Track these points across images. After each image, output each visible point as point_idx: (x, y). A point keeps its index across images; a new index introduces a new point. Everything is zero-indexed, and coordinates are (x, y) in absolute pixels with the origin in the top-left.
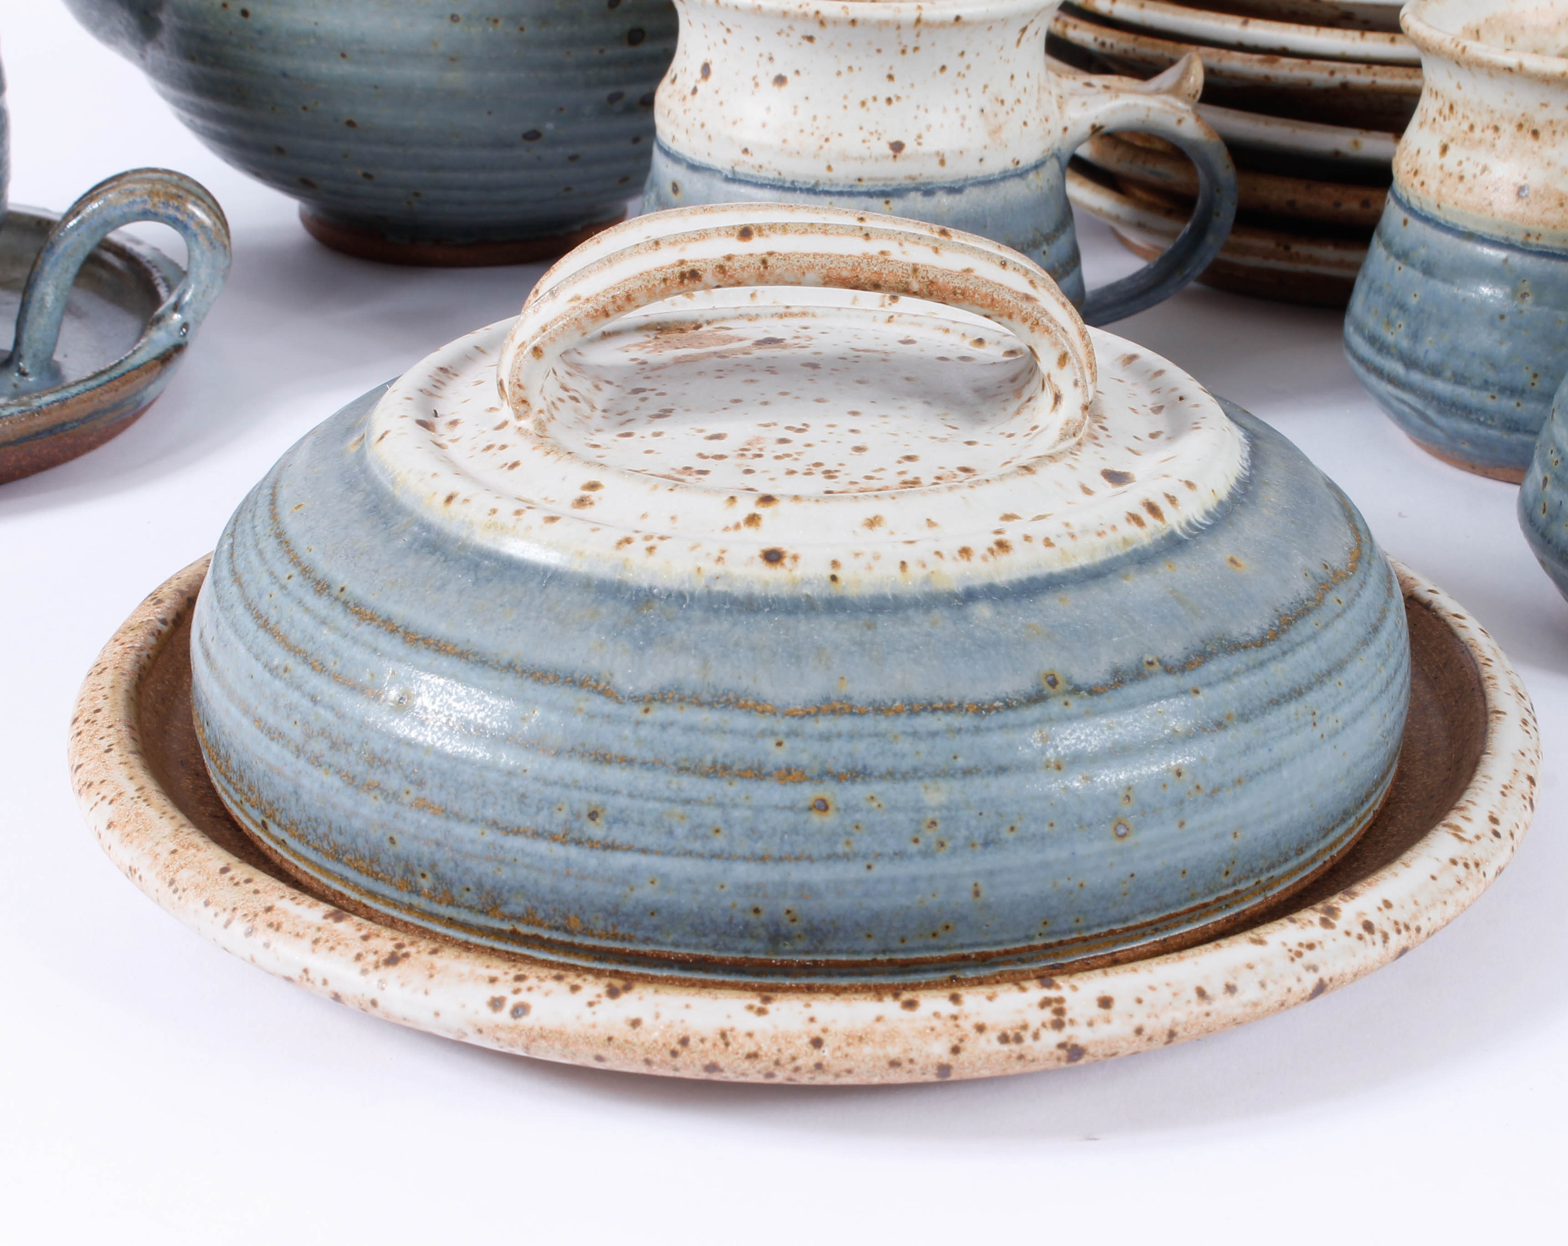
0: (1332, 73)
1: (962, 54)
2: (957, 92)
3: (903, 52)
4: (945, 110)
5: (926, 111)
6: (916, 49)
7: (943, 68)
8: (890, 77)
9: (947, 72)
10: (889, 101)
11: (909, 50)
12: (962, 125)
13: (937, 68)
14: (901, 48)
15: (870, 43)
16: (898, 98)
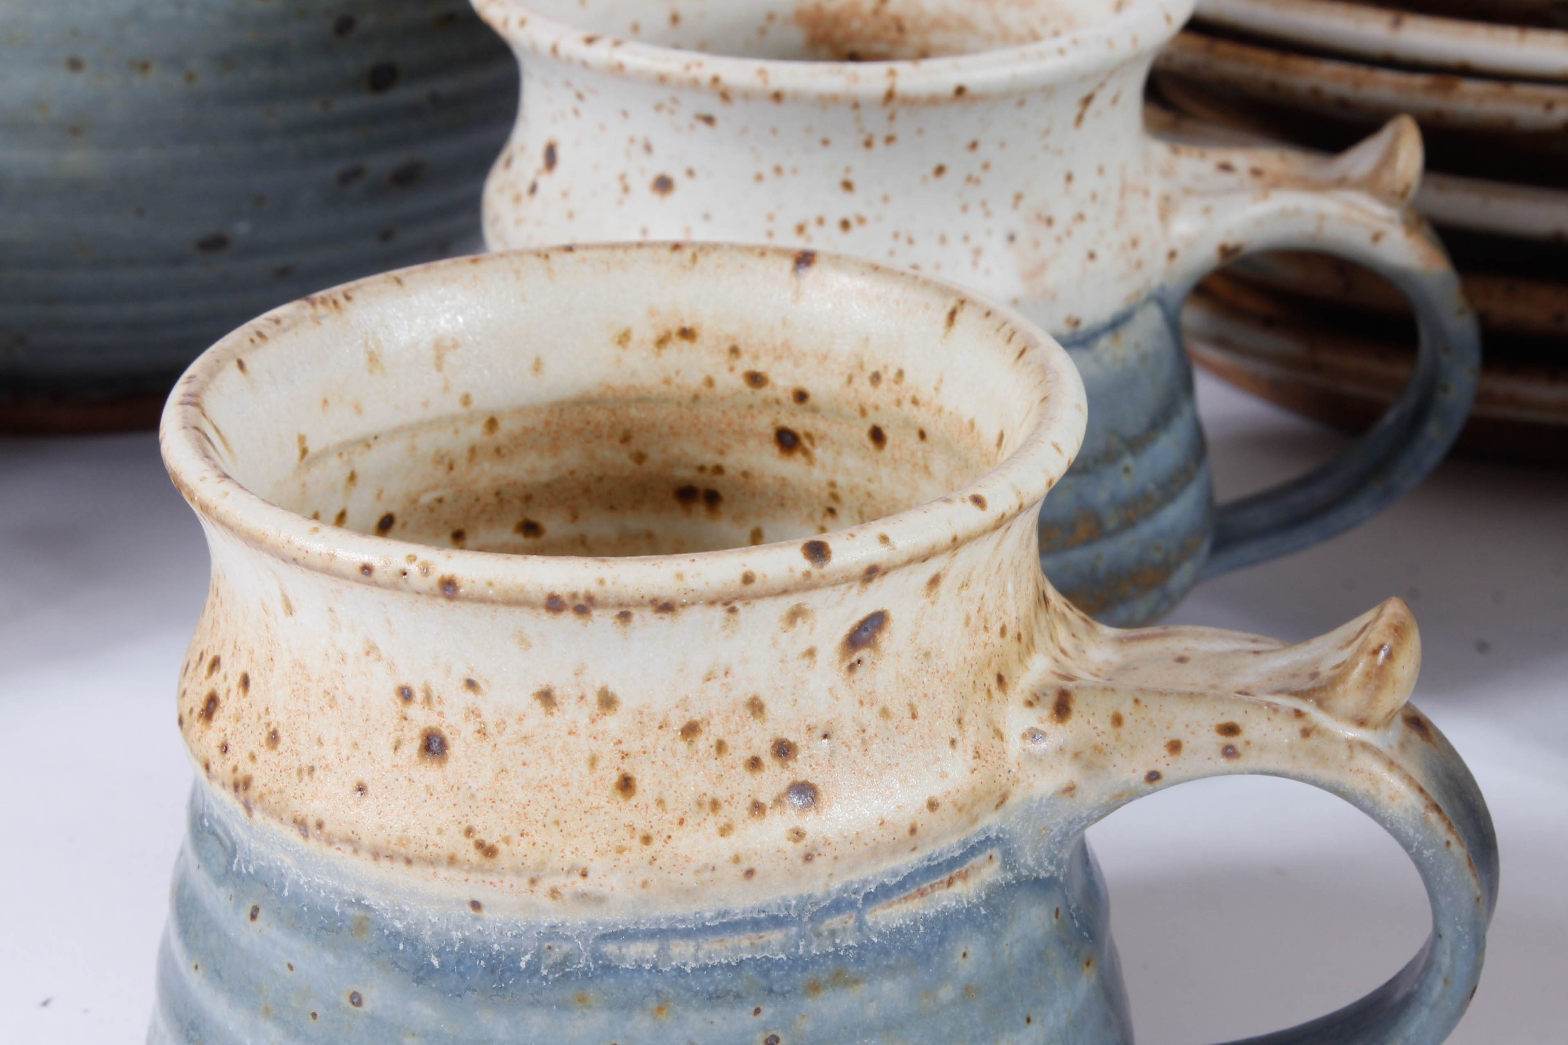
0: (1549, 106)
1: (974, 146)
2: (965, 208)
3: (868, 144)
4: (943, 240)
5: (910, 241)
6: (890, 140)
7: (940, 170)
8: (847, 186)
9: (946, 178)
10: (845, 225)
11: (879, 143)
12: (975, 264)
13: (929, 169)
14: (862, 138)
15: (809, 130)
16: (861, 220)
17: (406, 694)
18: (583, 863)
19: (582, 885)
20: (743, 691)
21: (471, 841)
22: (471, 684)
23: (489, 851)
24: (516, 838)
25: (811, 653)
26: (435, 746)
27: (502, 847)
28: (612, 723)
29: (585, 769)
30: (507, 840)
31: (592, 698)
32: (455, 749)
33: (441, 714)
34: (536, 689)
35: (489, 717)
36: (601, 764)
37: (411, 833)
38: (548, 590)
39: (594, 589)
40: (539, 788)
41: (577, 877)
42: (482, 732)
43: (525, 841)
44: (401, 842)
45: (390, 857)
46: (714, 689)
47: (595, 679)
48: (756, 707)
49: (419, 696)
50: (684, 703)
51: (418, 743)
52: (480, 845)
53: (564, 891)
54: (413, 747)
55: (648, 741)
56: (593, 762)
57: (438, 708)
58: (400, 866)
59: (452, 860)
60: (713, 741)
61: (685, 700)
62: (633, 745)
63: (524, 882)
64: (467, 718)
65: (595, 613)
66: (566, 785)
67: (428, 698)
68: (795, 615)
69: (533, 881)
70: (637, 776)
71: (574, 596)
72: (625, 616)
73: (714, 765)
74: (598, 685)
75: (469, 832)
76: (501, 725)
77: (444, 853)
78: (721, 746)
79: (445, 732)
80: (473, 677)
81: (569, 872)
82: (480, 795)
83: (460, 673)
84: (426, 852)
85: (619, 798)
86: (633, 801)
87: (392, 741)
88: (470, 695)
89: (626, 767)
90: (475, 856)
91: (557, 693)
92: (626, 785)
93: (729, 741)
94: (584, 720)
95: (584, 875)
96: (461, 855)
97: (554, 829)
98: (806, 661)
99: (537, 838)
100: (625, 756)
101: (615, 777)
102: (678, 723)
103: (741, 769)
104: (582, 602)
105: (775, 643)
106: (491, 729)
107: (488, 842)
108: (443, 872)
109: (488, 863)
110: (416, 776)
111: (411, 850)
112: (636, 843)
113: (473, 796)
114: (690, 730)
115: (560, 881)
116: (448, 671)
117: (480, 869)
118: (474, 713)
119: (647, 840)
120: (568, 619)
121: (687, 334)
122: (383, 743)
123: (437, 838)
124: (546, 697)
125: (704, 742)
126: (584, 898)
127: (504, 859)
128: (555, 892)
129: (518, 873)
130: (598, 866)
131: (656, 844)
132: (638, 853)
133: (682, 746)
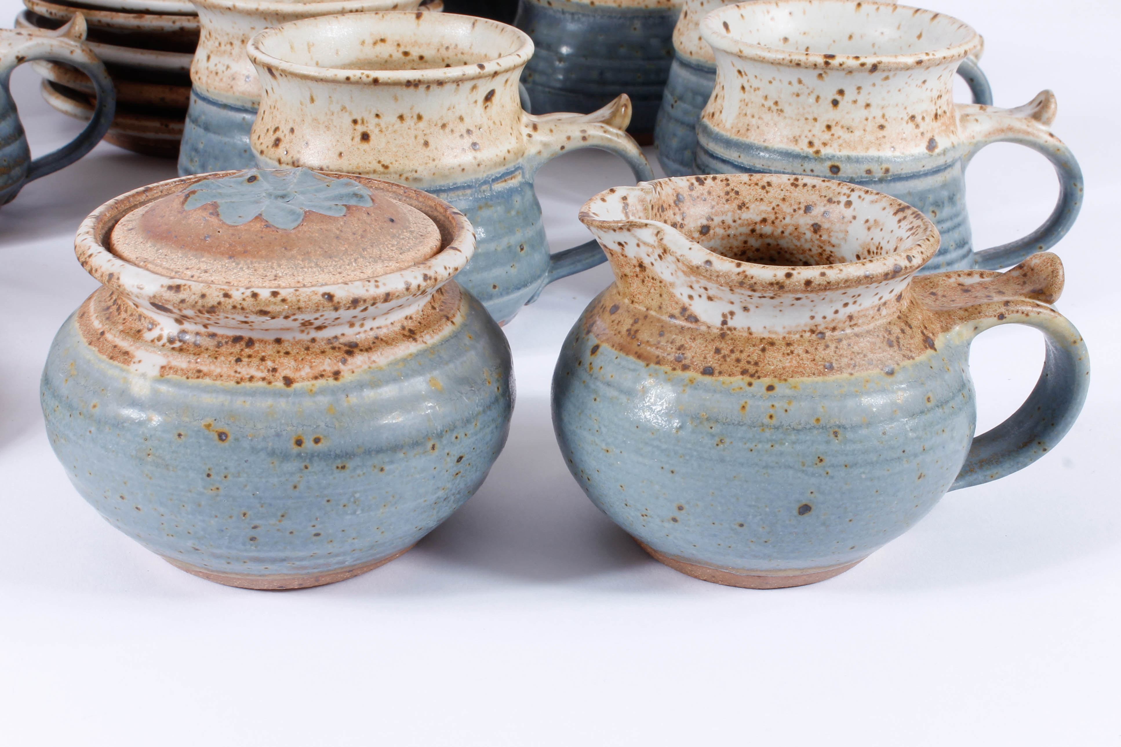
17: (355, 122)
18: (415, 168)
19: (416, 175)
20: (458, 114)
21: (380, 165)
22: (377, 116)
23: (386, 167)
24: (394, 162)
25: (476, 102)
26: (365, 137)
27: (390, 165)
28: (421, 125)
29: (413, 139)
30: (392, 163)
31: (415, 117)
32: (372, 137)
33: (367, 127)
34: (398, 115)
35: (383, 125)
36: (418, 138)
37: (360, 165)
38: (407, 79)
39: (421, 78)
40: (400, 146)
41: (414, 173)
42: (381, 131)
43: (397, 163)
44: (357, 168)
45: (354, 173)
46: (450, 113)
47: (417, 111)
48: (461, 119)
49: (360, 122)
50: (441, 118)
51: (360, 137)
52: (383, 166)
53: (410, 178)
54: (358, 138)
55: (432, 130)
56: (416, 137)
57: (366, 125)
59: (375, 172)
60: (450, 129)
61: (442, 116)
62: (427, 131)
63: (398, 176)
64: (376, 127)
65: (420, 86)
66: (408, 145)
67: (363, 122)
68: (474, 87)
69: (400, 175)
70: (429, 141)
71: (415, 80)
72: (428, 87)
73: (450, 137)
74: (417, 112)
75: (379, 162)
76: (387, 128)
77: (372, 170)
78: (452, 131)
79: (369, 132)
80: (378, 113)
81: (412, 171)
82: (382, 151)
83: (374, 111)
84: (365, 170)
85: (424, 148)
86: (428, 149)
87: (351, 137)
88: (377, 120)
89: (426, 138)
90: (382, 169)
91: (405, 116)
92: (426, 144)
93: (455, 130)
94: (412, 124)
95: (416, 172)
96: (377, 170)
97: (406, 159)
98: (474, 105)
99: (402, 162)
100: (425, 135)
101: (422, 141)
102: (440, 124)
103: (458, 138)
104: (417, 82)
105: (467, 98)
106: (384, 129)
107: (386, 164)
109: (386, 171)
110: (360, 147)
111: (361, 170)
112: (431, 161)
113: (379, 151)
114: (444, 126)
115: (409, 175)
116: (370, 112)
117: (384, 173)
118: (378, 125)
119: (434, 160)
120: (412, 89)
121: (383, 40)
122: (348, 139)
123: (369, 165)
124: (401, 117)
125: (448, 130)
126: (416, 180)
127: (391, 169)
128: (407, 179)
129: (396, 173)
130: (420, 169)
131: (437, 162)
132: (432, 164)
133: (441, 131)
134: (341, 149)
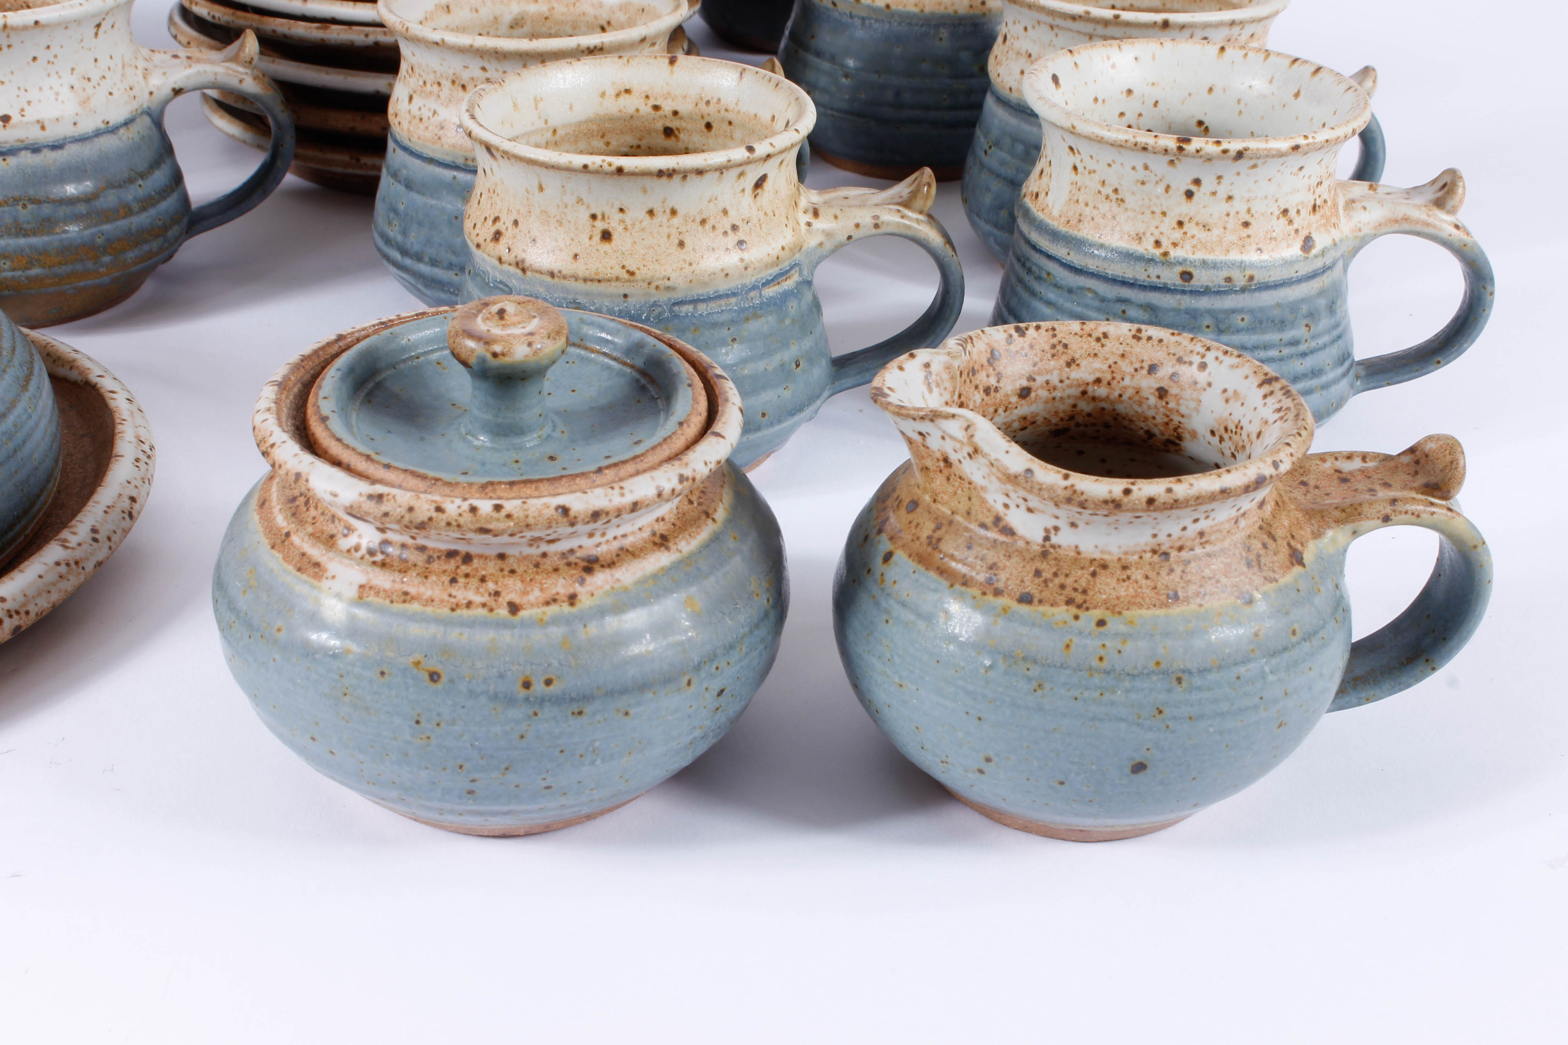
17: (594, 218)
18: (668, 275)
19: (668, 283)
20: (721, 207)
21: (624, 271)
22: (622, 211)
23: (632, 274)
24: (642, 267)
25: (743, 190)
26: (606, 236)
27: (637, 272)
28: (676, 221)
29: (665, 239)
30: (638, 269)
31: (668, 212)
32: (615, 236)
33: (609, 223)
34: (647, 210)
35: (628, 222)
36: (672, 237)
37: (600, 270)
38: (660, 168)
39: (676, 168)
40: (649, 248)
41: (666, 280)
42: (626, 229)
43: (645, 268)
44: (596, 274)
45: (592, 280)
46: (711, 205)
47: (670, 204)
48: (725, 212)
49: (600, 217)
50: (701, 212)
51: (599, 236)
52: (628, 272)
53: (662, 287)
54: (597, 237)
55: (688, 227)
56: (669, 236)
57: (607, 221)
58: (596, 284)
59: (617, 279)
60: (711, 225)
61: (701, 210)
62: (683, 229)
63: (646, 284)
64: (620, 224)
65: (675, 176)
66: (659, 246)
67: (603, 218)
68: (742, 174)
69: (649, 284)
70: (685, 241)
71: (668, 171)
72: (685, 177)
73: (711, 235)
74: (671, 207)
75: (623, 267)
76: (633, 224)
77: (614, 276)
78: (714, 227)
79: (611, 230)
80: (623, 208)
81: (663, 279)
82: (626, 253)
83: (618, 205)
84: (606, 277)
85: (679, 249)
86: (684, 250)
87: (588, 236)
88: (621, 215)
89: (681, 237)
90: (626, 276)
91: (655, 211)
92: (681, 244)
93: (717, 226)
94: (664, 220)
95: (669, 279)
96: (621, 276)
97: (656, 263)
98: (741, 194)
99: (651, 267)
100: (680, 233)
101: (677, 241)
102: (699, 220)
103: (721, 236)
104: (671, 173)
105: (733, 186)
106: (629, 227)
107: (632, 270)
108: (614, 284)
109: (632, 278)
110: (599, 248)
111: (600, 277)
112: (687, 266)
113: (623, 254)
114: (703, 222)
115: (659, 283)
116: (613, 207)
117: (629, 281)
118: (622, 221)
119: (691, 264)
120: (664, 179)
122: (585, 237)
123: (611, 271)
124: (651, 213)
125: (708, 226)
126: (668, 288)
127: (638, 276)
128: (657, 288)
129: (643, 281)
130: (673, 276)
131: (694, 266)
132: (688, 270)
133: (700, 228)
134: (577, 250)
